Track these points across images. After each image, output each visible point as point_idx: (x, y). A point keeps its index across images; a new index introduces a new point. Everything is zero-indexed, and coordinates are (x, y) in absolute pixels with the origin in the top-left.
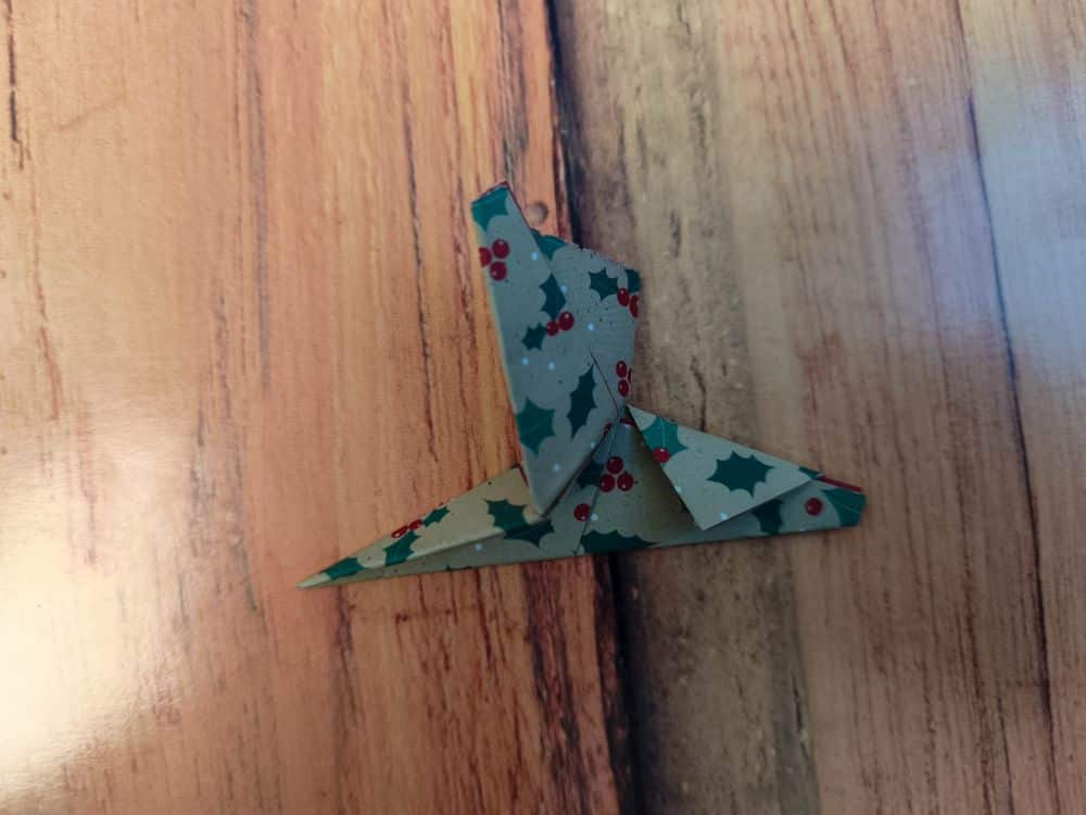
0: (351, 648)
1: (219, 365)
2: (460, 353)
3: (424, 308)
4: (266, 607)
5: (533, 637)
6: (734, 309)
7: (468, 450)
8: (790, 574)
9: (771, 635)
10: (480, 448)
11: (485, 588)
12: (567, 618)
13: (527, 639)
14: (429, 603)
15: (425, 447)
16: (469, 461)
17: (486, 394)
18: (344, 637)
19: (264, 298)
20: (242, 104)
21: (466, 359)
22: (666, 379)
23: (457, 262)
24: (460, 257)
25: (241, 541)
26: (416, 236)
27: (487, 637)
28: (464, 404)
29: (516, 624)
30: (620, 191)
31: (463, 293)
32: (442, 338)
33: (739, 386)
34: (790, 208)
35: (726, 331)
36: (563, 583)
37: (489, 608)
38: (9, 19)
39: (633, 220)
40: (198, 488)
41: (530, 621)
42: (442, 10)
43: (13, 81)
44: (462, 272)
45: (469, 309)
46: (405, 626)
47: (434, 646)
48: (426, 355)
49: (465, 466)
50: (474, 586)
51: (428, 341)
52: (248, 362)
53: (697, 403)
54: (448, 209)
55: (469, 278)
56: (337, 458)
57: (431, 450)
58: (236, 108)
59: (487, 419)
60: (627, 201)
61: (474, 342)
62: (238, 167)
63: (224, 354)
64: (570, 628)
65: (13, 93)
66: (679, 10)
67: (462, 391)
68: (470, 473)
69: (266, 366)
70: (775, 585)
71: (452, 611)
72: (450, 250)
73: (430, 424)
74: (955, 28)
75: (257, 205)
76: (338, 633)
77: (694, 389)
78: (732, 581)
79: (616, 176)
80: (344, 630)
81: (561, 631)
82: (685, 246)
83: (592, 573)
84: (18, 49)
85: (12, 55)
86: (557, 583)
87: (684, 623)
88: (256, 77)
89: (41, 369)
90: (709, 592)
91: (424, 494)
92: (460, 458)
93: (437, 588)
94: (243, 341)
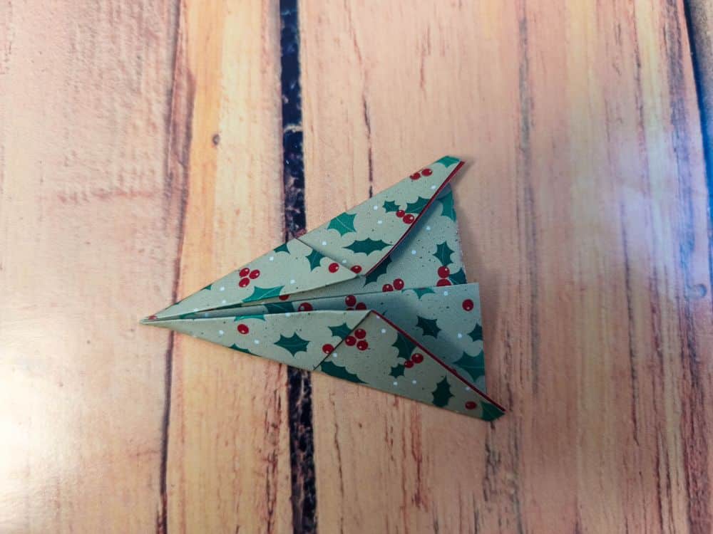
1: (506, 376)
2: (654, 377)
3: (633, 347)
7: (657, 438)
10: (664, 439)
11: (666, 527)
15: (631, 437)
16: (657, 446)
17: (668, 402)
19: (535, 334)
20: (522, 208)
21: (657, 380)
23: (653, 318)
24: (655, 317)
25: (516, 492)
26: (629, 301)
28: (655, 409)
31: (656, 339)
32: (643, 368)
38: (369, 137)
40: (489, 456)
43: (371, 179)
44: (656, 325)
45: (659, 349)
48: (633, 377)
49: (655, 449)
50: (659, 526)
51: (635, 368)
52: (525, 376)
54: (647, 286)
55: (660, 330)
56: (578, 441)
57: (635, 438)
58: (518, 210)
59: (669, 419)
61: (662, 370)
62: (519, 248)
63: (509, 369)
65: (371, 187)
67: (654, 402)
68: (658, 453)
69: (536, 379)
72: (649, 310)
73: (635, 421)
75: (531, 273)
84: (374, 158)
85: (370, 161)
86: (709, 526)
88: (530, 191)
91: (630, 466)
92: (652, 445)
93: (636, 527)
94: (521, 361)
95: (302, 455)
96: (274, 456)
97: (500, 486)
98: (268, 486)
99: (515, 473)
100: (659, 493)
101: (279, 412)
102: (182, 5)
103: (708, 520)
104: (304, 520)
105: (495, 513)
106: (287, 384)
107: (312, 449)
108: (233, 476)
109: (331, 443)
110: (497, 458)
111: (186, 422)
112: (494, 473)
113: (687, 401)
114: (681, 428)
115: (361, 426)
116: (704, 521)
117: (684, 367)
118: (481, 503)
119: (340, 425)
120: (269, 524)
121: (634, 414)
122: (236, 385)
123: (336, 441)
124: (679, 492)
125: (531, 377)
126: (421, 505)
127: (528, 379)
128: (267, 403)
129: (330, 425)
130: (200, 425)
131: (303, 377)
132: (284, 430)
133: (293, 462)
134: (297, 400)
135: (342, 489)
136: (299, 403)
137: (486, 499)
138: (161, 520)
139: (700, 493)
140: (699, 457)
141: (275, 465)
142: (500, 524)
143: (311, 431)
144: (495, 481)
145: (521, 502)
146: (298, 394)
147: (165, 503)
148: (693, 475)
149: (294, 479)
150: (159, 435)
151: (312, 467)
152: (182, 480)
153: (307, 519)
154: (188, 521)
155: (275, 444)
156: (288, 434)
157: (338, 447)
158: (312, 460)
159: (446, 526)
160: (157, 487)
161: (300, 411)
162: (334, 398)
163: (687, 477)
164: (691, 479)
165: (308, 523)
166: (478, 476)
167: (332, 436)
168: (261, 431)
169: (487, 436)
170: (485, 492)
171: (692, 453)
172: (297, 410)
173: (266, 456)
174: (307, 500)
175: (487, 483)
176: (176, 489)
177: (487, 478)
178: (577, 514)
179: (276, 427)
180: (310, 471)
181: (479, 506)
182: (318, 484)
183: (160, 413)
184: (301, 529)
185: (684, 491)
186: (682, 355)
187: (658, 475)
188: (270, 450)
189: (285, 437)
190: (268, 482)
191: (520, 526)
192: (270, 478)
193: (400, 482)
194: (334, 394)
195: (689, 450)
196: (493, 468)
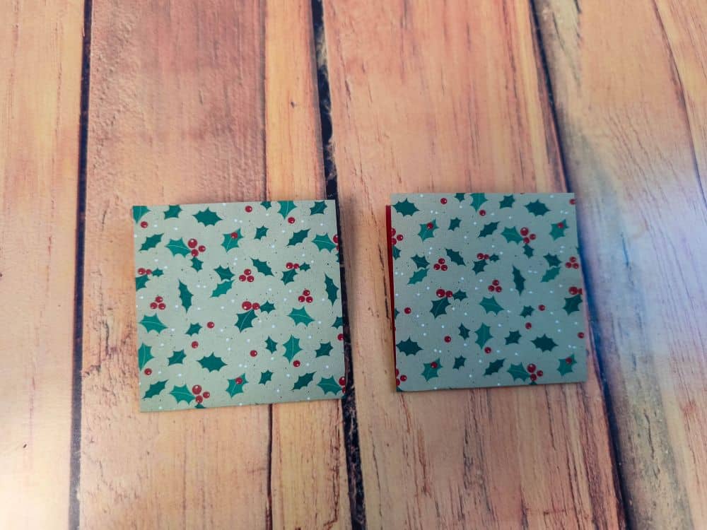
0: (527, 527)
1: (472, 411)
2: (561, 407)
4: (494, 509)
5: (595, 520)
6: (657, 391)
7: (566, 445)
8: (686, 495)
9: (682, 520)
10: (571, 444)
11: (576, 501)
12: (607, 513)
13: (593, 521)
14: (556, 506)
15: (551, 445)
16: (567, 450)
17: (571, 423)
18: (525, 522)
21: (564, 410)
22: (635, 418)
25: (484, 483)
27: (578, 521)
28: (564, 427)
29: (588, 515)
30: (613, 346)
32: (554, 402)
33: (661, 420)
34: (673, 353)
35: (655, 399)
36: (605, 498)
37: (578, 509)
38: (383, 270)
39: (619, 357)
40: (466, 461)
41: (593, 514)
43: (386, 295)
46: (547, 516)
47: (559, 525)
48: (549, 408)
49: (565, 452)
50: (572, 499)
51: (550, 402)
52: (483, 410)
53: (648, 427)
56: (518, 447)
57: (553, 446)
59: (573, 433)
60: (616, 350)
61: (566, 402)
63: (474, 406)
64: (608, 517)
66: (629, 276)
67: (563, 422)
68: (568, 454)
69: (491, 411)
70: (681, 499)
71: (564, 510)
73: (552, 435)
76: (522, 520)
77: (645, 421)
78: (665, 498)
79: (612, 340)
80: (524, 519)
81: (605, 519)
82: (638, 367)
83: (615, 494)
86: (602, 498)
87: (649, 515)
89: (402, 411)
90: (657, 502)
91: (552, 463)
92: (564, 449)
93: (558, 501)
94: (481, 401)
95: (354, 465)
96: (337, 467)
97: (473, 479)
98: (334, 487)
99: (482, 470)
100: (570, 479)
101: (339, 439)
102: (267, 192)
103: (601, 495)
104: (357, 508)
105: (472, 495)
106: (343, 422)
107: (360, 462)
108: (312, 481)
109: (371, 457)
110: (471, 461)
111: (282, 450)
112: (469, 470)
113: (583, 421)
114: (581, 438)
115: (388, 445)
116: (599, 496)
117: (579, 401)
118: (463, 491)
119: (376, 446)
120: (336, 511)
121: (551, 430)
122: (312, 424)
123: (374, 456)
124: (582, 478)
125: (487, 410)
126: (427, 494)
127: (485, 410)
128: (331, 434)
129: (370, 445)
130: (291, 450)
131: (352, 417)
132: (342, 450)
133: (349, 470)
134: (348, 432)
135: (379, 485)
136: (350, 433)
137: (466, 487)
138: (268, 513)
139: (595, 479)
140: (593, 456)
141: (338, 473)
142: (476, 503)
143: (359, 450)
144: (471, 476)
145: (487, 488)
146: (350, 427)
147: (270, 502)
148: (590, 467)
149: (350, 481)
150: (266, 458)
151: (360, 473)
152: (281, 486)
153: (359, 507)
154: (286, 512)
155: (337, 459)
156: (345, 452)
157: (375, 459)
158: (360, 467)
159: (443, 506)
160: (265, 492)
161: (351, 438)
162: (371, 429)
163: (587, 469)
164: (589, 470)
165: (360, 509)
166: (460, 473)
167: (371, 453)
168: (329, 452)
169: (464, 448)
170: (465, 483)
171: (588, 454)
172: (349, 438)
173: (332, 467)
174: (358, 494)
175: (466, 478)
176: (277, 492)
177: (465, 474)
178: (521, 494)
179: (337, 449)
180: (359, 476)
181: (462, 492)
182: (364, 484)
183: (267, 444)
184: (355, 513)
185: (585, 478)
186: (577, 393)
187: (569, 468)
188: (334, 464)
189: (343, 455)
190: (334, 484)
191: (487, 504)
192: (335, 481)
193: (413, 480)
194: (371, 427)
195: (586, 451)
196: (469, 468)
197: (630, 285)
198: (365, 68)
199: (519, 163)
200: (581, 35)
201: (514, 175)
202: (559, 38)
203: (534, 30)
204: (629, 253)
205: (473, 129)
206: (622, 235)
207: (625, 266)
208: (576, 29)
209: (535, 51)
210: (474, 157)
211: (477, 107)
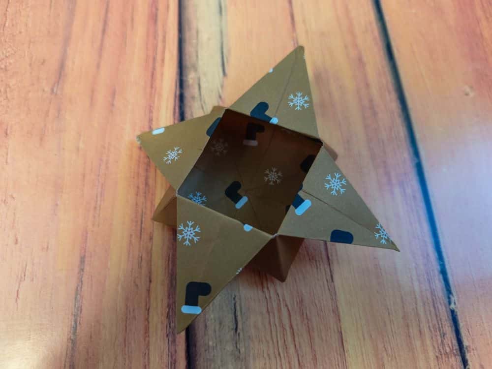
42: (147, 342)
66: (236, 343)
74: (341, 350)
197: (237, 353)
198: (8, 132)
199: (139, 223)
200: (223, 97)
201: (131, 235)
202: (201, 99)
203: (178, 93)
204: (239, 318)
205: (100, 190)
206: (234, 299)
207: (232, 332)
208: (219, 91)
209: (174, 113)
210: (94, 217)
211: (107, 168)
